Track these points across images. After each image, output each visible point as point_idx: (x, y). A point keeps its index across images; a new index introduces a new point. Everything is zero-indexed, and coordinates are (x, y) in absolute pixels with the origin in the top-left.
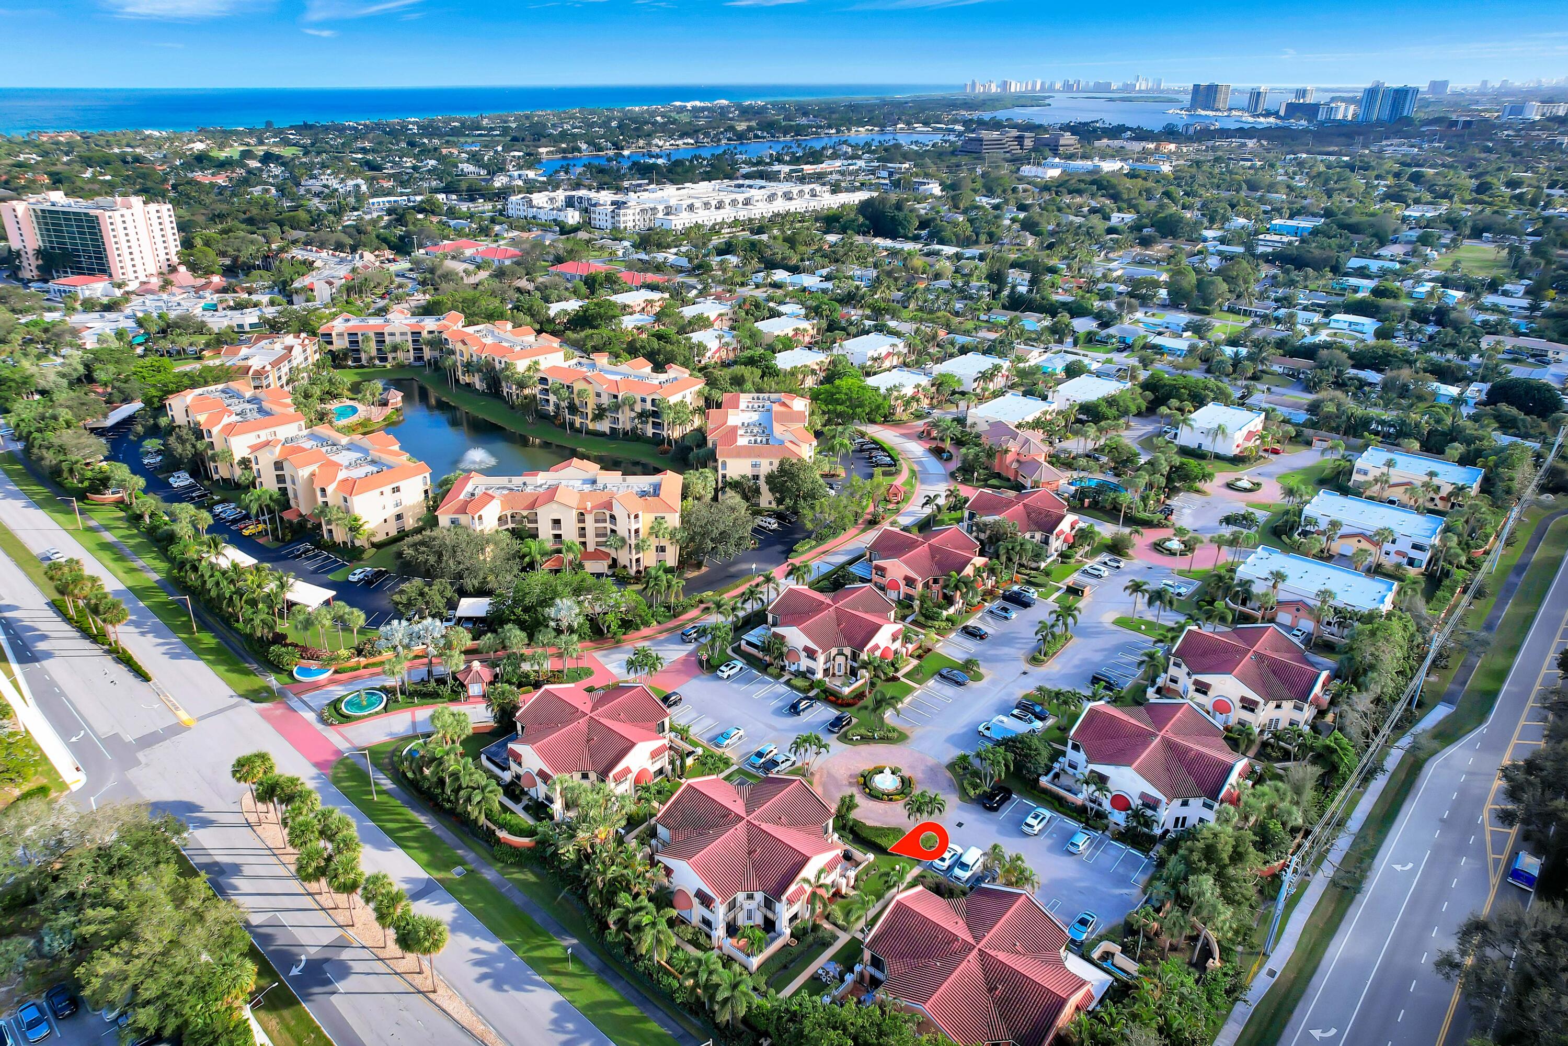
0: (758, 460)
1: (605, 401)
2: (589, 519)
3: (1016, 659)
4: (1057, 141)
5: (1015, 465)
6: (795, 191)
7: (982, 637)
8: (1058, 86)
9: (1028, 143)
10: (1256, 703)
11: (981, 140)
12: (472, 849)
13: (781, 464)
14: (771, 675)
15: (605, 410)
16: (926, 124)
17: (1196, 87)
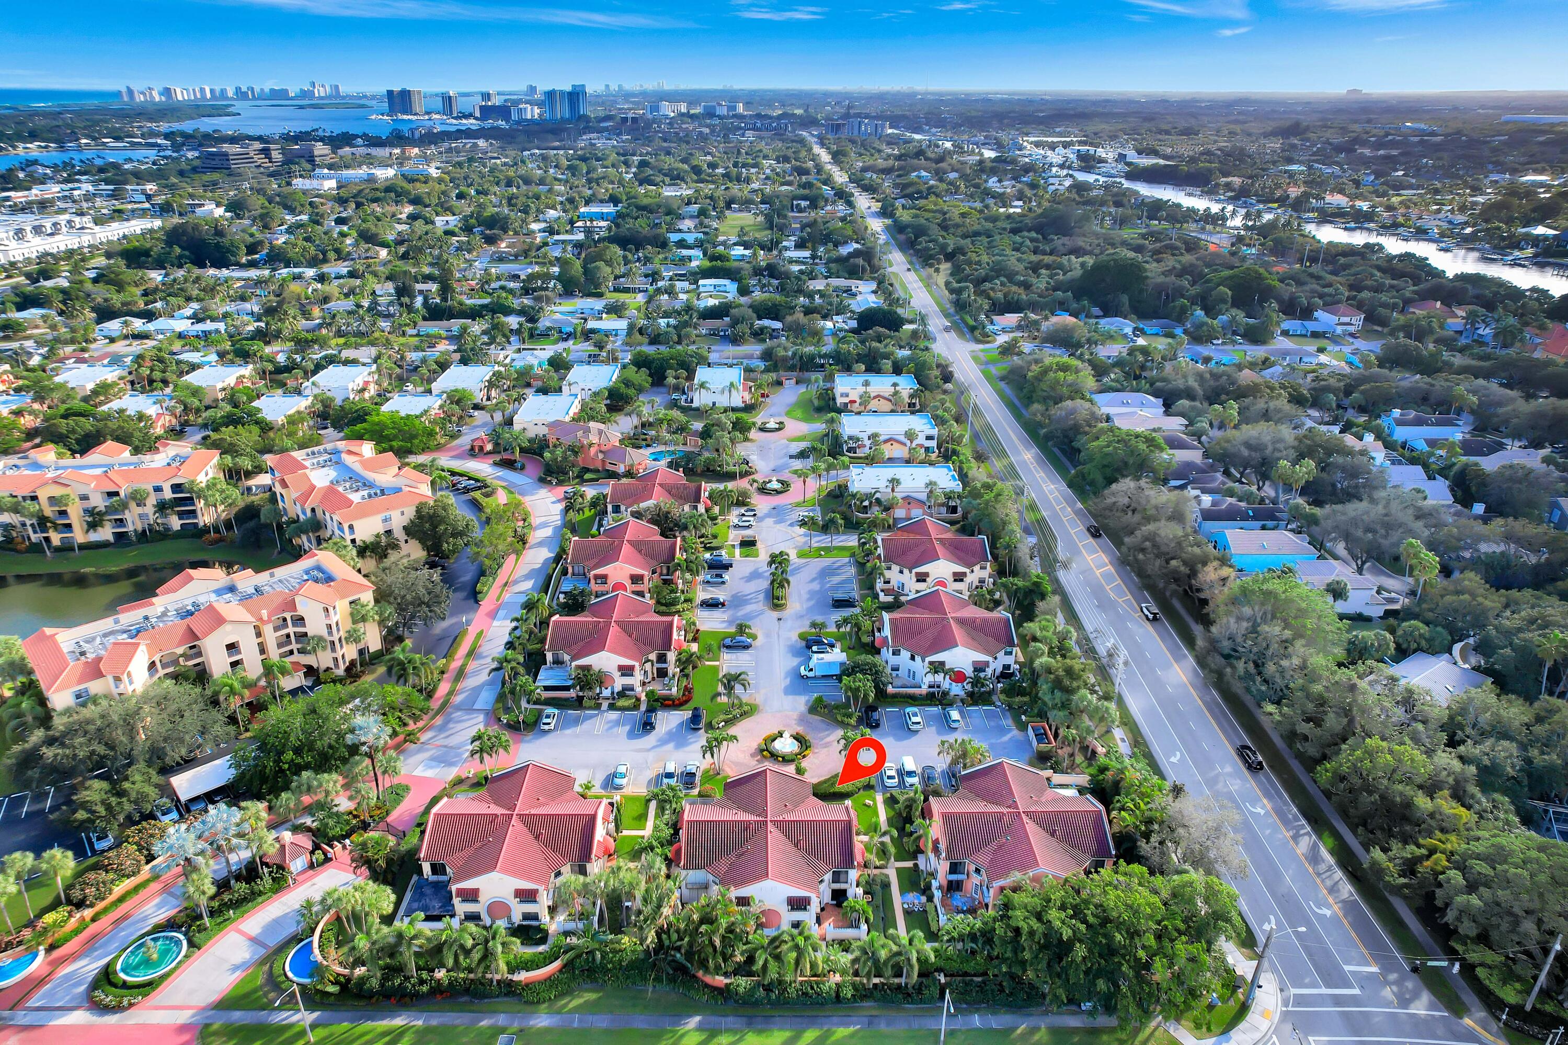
0: (387, 514)
1: (99, 502)
2: (268, 630)
3: (761, 613)
4: (311, 152)
5: (601, 456)
6: (48, 224)
7: (723, 605)
8: (230, 93)
9: (276, 155)
10: (964, 574)
11: (226, 154)
12: (495, 1012)
13: (418, 511)
14: (590, 708)
15: (100, 514)
16: (117, 139)
17: (390, 93)
